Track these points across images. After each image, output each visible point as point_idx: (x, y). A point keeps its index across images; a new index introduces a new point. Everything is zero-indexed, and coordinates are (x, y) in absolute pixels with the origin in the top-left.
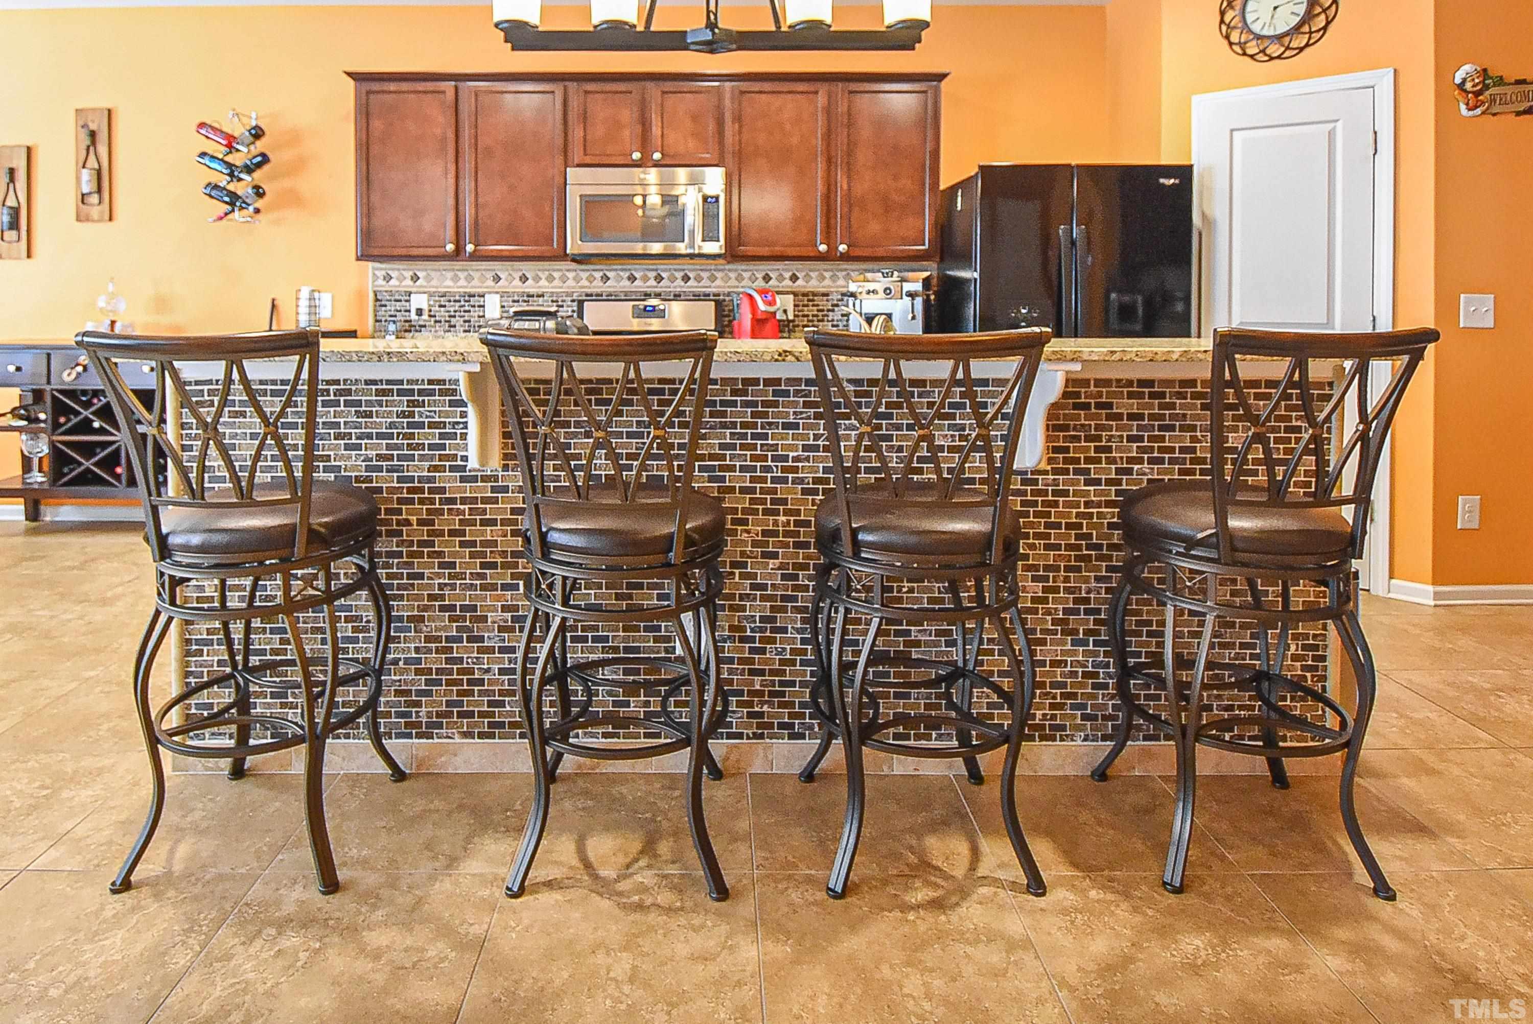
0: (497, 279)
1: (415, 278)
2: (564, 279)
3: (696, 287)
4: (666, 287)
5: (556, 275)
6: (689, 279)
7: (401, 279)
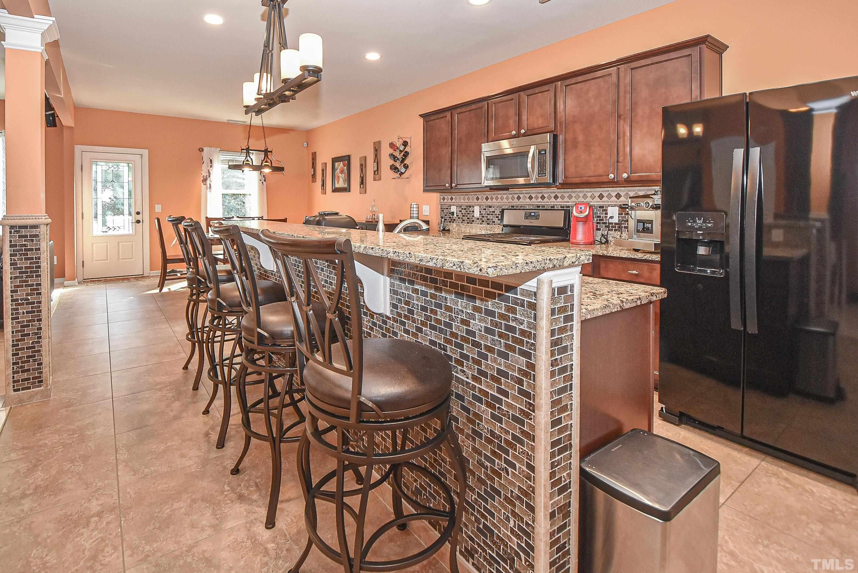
0: (478, 199)
1: (452, 199)
2: (502, 199)
3: (562, 202)
4: (547, 202)
5: (499, 196)
6: (558, 197)
7: (448, 199)
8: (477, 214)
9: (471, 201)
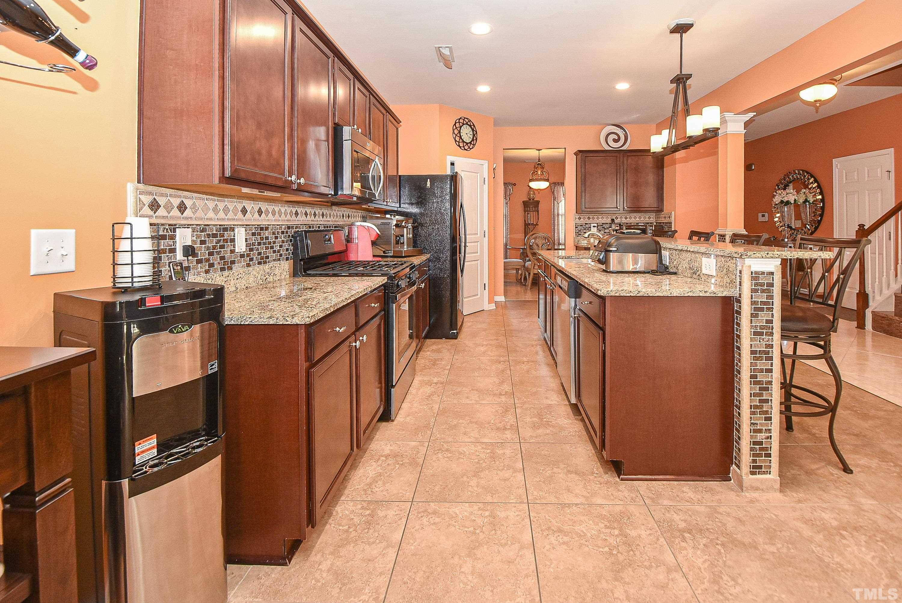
0: (244, 211)
1: (183, 208)
5: (276, 209)
7: (169, 207)
8: (241, 246)
9: (230, 215)
